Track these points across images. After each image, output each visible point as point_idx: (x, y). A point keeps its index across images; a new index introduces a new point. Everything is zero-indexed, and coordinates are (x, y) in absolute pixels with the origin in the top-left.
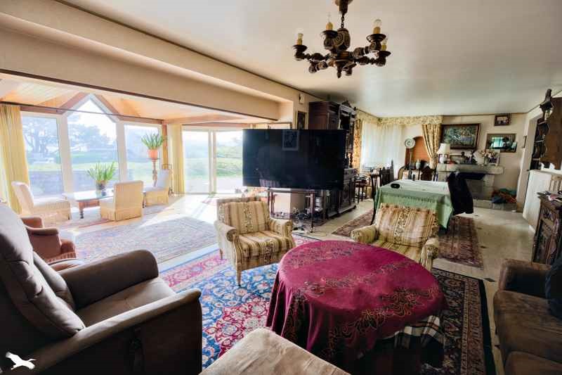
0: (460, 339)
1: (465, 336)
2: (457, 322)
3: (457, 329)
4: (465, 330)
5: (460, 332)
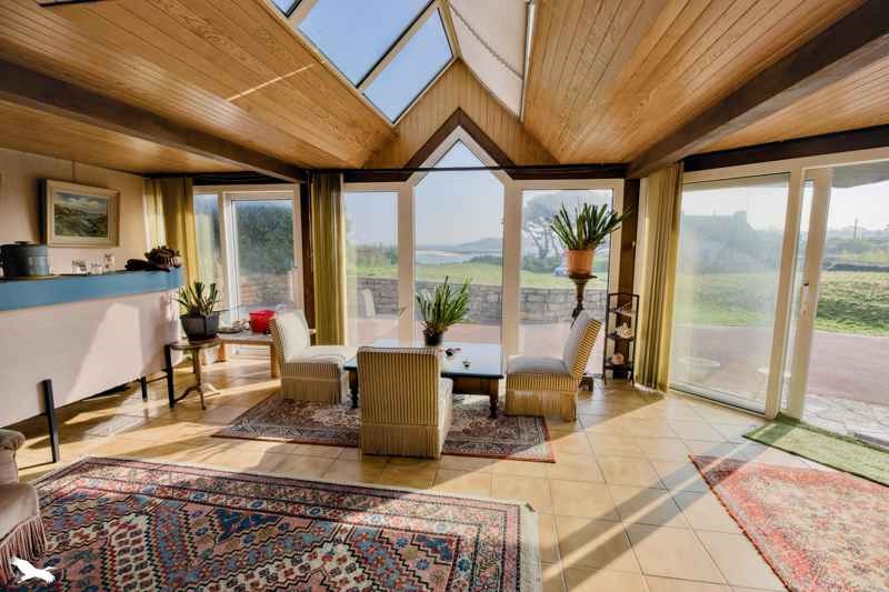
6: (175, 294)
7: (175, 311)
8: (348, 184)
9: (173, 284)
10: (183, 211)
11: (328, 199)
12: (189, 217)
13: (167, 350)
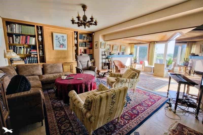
0: (54, 112)
1: (53, 115)
2: (58, 118)
3: (57, 115)
4: (54, 117)
5: (55, 115)
6: (133, 58)
7: (133, 59)
8: (157, 43)
9: (133, 56)
10: (133, 48)
11: (153, 45)
12: (133, 49)
13: (132, 63)
